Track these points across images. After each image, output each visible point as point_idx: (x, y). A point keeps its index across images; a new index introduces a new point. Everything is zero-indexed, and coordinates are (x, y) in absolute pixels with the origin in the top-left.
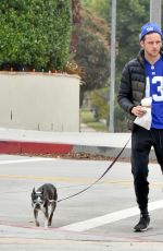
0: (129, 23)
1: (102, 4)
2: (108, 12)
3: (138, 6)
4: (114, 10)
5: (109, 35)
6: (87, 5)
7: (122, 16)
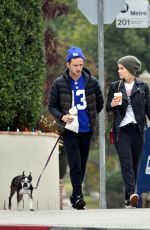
1: (87, 38)
3: (136, 38)
4: (101, 44)
7: (115, 53)
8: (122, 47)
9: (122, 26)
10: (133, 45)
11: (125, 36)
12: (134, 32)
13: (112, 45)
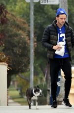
0: (44, 23)
1: (23, 9)
2: (28, 15)
3: (51, 10)
4: (32, 13)
5: (29, 32)
6: (12, 10)
7: (39, 18)
8: (43, 15)
9: (44, 4)
10: (50, 14)
11: (45, 9)
12: (50, 7)
13: (37, 14)
